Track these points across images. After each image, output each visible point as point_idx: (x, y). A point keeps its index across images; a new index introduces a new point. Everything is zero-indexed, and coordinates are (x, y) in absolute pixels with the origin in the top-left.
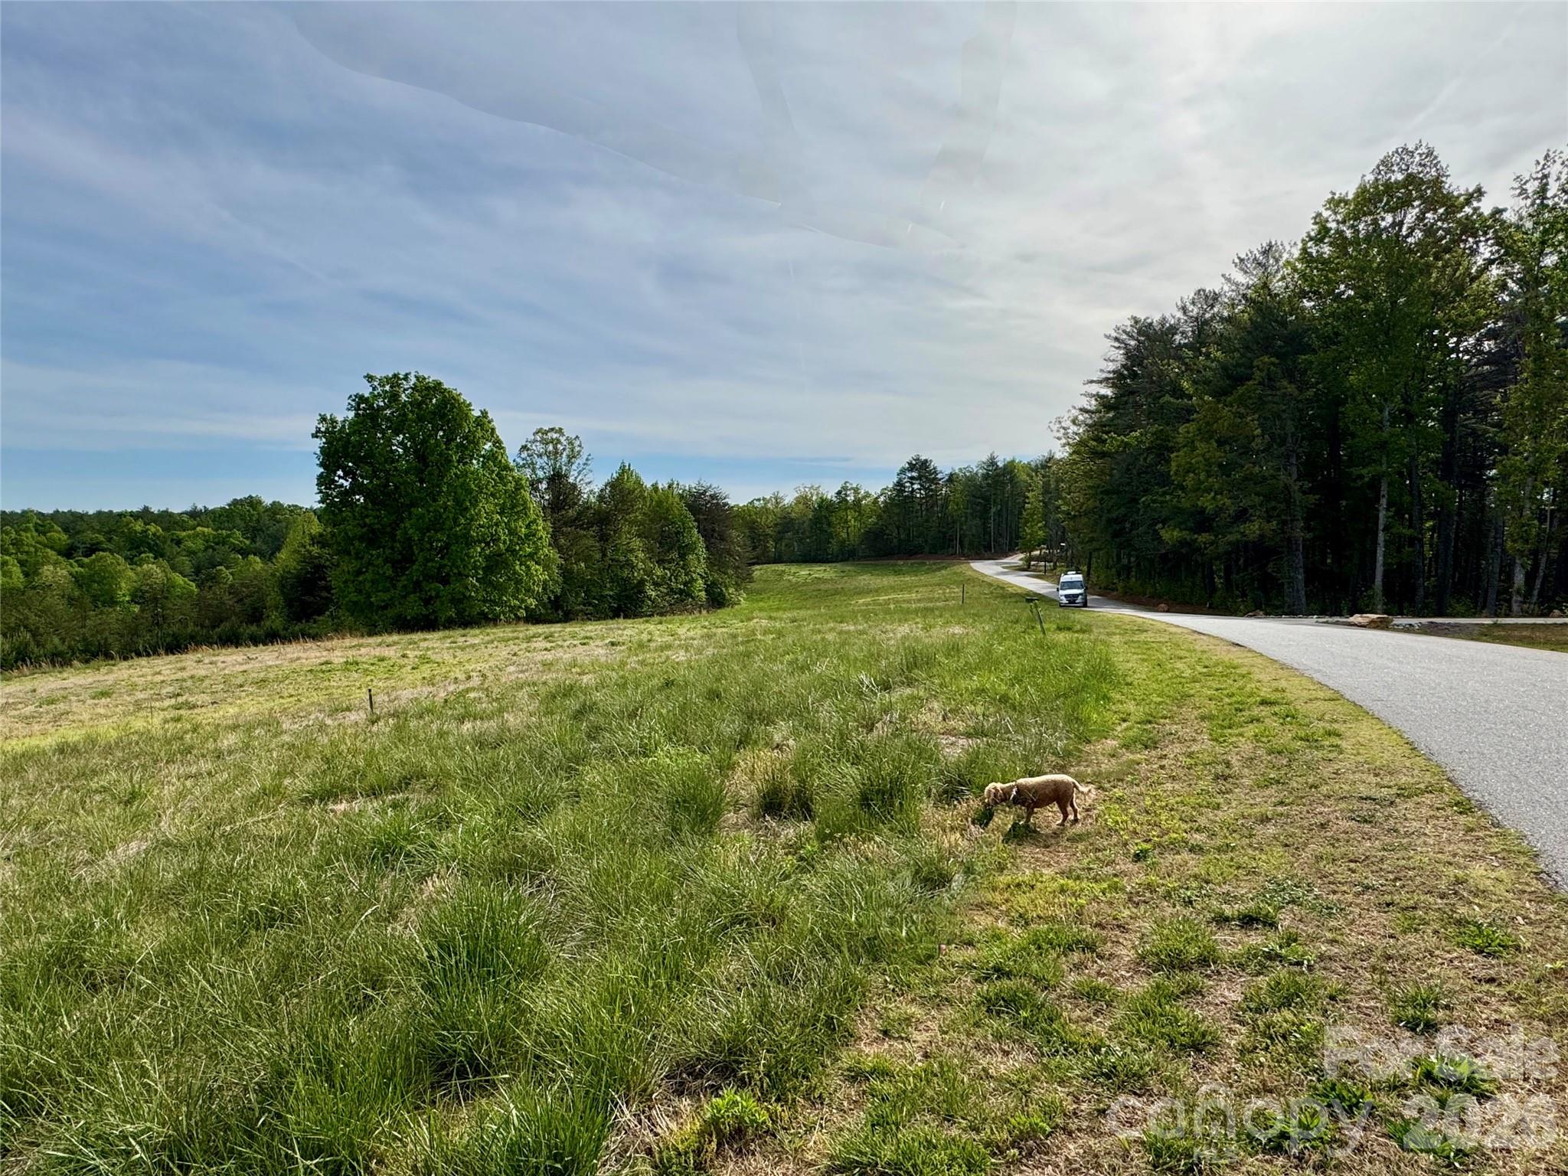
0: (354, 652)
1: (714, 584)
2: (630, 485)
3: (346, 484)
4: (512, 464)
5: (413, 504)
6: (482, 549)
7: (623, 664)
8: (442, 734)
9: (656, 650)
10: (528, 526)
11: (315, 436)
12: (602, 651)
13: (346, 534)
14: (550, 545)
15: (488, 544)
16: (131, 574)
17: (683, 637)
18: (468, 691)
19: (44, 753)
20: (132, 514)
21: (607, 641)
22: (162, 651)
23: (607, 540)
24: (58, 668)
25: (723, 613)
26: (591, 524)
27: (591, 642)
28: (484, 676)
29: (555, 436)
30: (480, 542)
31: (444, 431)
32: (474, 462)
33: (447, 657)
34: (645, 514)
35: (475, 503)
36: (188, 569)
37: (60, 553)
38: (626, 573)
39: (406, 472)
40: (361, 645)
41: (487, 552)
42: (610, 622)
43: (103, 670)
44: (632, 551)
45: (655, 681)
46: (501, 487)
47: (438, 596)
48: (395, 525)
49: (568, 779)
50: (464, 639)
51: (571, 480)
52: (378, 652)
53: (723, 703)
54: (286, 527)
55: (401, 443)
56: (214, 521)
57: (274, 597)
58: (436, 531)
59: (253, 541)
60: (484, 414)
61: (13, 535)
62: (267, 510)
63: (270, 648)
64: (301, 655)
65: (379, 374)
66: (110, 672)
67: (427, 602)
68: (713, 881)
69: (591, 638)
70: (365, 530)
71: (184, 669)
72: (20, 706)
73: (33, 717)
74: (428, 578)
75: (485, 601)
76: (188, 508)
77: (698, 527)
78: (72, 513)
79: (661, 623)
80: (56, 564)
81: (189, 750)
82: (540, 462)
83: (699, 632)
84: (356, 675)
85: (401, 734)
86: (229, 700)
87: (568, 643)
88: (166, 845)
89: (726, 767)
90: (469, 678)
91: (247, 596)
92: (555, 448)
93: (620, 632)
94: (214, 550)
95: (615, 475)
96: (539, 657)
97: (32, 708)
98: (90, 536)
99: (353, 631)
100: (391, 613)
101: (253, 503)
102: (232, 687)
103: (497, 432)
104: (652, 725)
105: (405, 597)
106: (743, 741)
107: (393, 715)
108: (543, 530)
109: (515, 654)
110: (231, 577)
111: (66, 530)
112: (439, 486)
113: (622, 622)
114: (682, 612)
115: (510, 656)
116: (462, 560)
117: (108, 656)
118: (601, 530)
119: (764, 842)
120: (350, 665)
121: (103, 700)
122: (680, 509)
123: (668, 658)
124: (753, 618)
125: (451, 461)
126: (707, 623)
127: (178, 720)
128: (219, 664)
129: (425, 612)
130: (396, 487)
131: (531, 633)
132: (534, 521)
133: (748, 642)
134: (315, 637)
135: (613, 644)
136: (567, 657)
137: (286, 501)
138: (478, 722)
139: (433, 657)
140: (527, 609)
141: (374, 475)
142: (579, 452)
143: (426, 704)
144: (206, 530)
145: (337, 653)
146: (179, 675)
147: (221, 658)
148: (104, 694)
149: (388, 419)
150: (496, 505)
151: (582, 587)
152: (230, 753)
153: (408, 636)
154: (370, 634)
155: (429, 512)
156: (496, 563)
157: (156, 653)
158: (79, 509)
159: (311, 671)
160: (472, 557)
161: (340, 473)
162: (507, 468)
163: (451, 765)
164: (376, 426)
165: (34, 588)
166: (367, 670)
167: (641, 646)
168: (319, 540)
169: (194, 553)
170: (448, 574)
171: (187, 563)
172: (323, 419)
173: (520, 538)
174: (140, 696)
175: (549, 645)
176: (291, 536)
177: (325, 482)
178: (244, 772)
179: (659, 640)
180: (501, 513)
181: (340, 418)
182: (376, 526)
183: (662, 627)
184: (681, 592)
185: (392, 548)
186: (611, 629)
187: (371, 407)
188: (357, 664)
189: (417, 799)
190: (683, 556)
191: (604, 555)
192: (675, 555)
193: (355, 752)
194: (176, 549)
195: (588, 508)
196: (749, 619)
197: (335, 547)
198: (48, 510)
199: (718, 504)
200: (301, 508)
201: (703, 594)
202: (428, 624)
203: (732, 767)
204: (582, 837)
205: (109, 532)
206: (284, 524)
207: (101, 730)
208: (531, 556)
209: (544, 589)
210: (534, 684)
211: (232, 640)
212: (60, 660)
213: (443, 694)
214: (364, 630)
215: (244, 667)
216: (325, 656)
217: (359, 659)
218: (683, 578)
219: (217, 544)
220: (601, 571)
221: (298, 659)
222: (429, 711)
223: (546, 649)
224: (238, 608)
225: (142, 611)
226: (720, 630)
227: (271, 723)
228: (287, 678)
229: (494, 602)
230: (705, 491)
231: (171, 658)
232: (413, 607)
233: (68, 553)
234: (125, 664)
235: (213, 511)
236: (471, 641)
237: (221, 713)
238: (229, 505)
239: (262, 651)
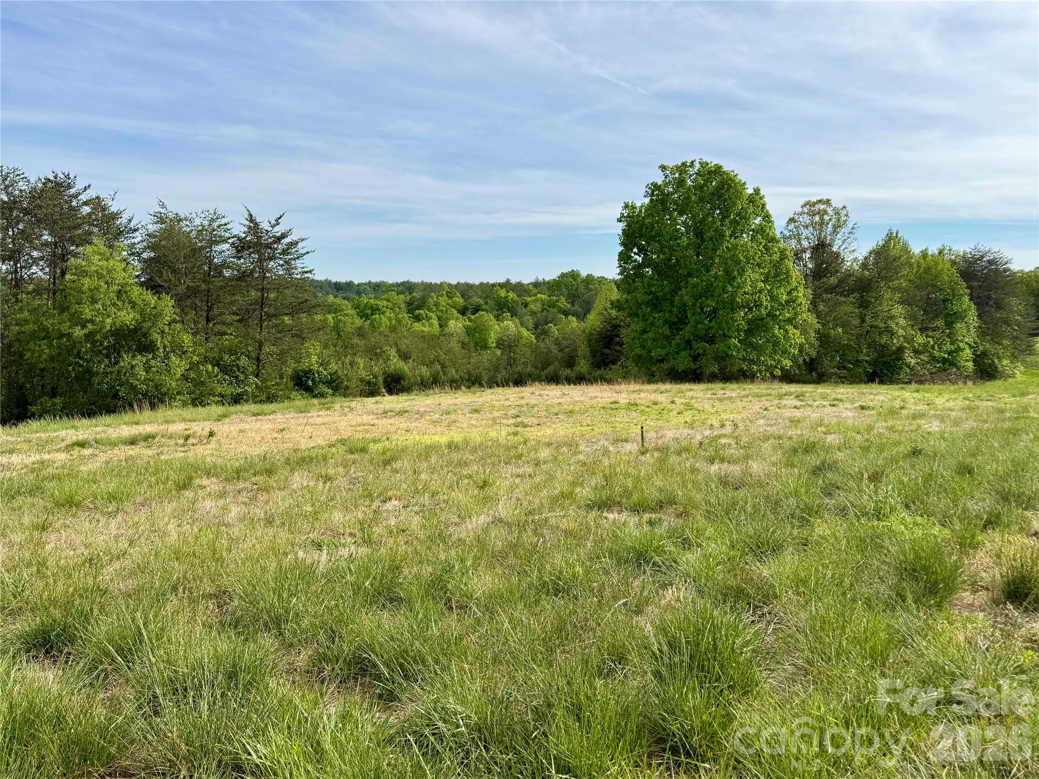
0: (635, 395)
1: (984, 354)
2: (894, 252)
3: (640, 259)
4: (778, 236)
5: (690, 275)
6: (746, 314)
7: (870, 428)
8: (693, 470)
9: (907, 418)
10: (789, 293)
11: (620, 220)
12: (850, 414)
13: (637, 300)
14: (809, 310)
15: (750, 309)
16: (497, 327)
17: (940, 407)
18: (720, 436)
19: (440, 446)
20: (500, 285)
21: (857, 405)
22: (511, 384)
23: (867, 307)
24: (454, 391)
25: (991, 386)
26: (851, 291)
27: (841, 404)
28: (736, 426)
29: (822, 207)
30: (744, 307)
31: (720, 209)
32: (744, 235)
33: (707, 407)
34: (910, 281)
35: (742, 272)
36: (531, 326)
37: (459, 312)
38: (884, 339)
39: (687, 248)
40: (641, 391)
41: (750, 317)
42: (863, 386)
43: (478, 394)
44: (892, 318)
45: (901, 449)
46: (767, 258)
47: (704, 354)
48: (674, 292)
49: (799, 527)
50: (723, 392)
51: (835, 249)
52: (653, 397)
53: (973, 480)
54: (596, 294)
55: (684, 223)
56: (549, 290)
57: (583, 349)
58: (707, 298)
59: (573, 304)
60: (757, 191)
61: (435, 300)
62: (583, 281)
63: (578, 387)
64: (599, 395)
65: (670, 164)
66: (481, 396)
67: (696, 358)
68: (931, 654)
69: (841, 400)
70: (651, 297)
71: (523, 398)
72: (432, 414)
73: (438, 422)
74: (698, 338)
75: (744, 360)
76: (533, 280)
77: (971, 295)
78: (467, 284)
79: (917, 391)
80: (457, 319)
81: (520, 457)
82: (805, 233)
83: (960, 403)
84: (634, 414)
85: (662, 465)
86: (548, 424)
87: (817, 403)
88: (498, 521)
89: (967, 545)
90: (723, 426)
91: (567, 347)
92: (822, 219)
93: (872, 397)
94: (548, 311)
95: (881, 243)
96: (788, 413)
97: (437, 416)
98: (476, 300)
99: (636, 378)
100: (666, 366)
101: (574, 275)
102: (552, 414)
103: (768, 207)
104: (889, 492)
105: (678, 353)
106: (991, 522)
107: (658, 449)
108: (803, 296)
109: (766, 409)
110: (556, 332)
111: (463, 296)
112: (711, 258)
113: (875, 388)
114: (943, 381)
115: (761, 411)
116: (727, 323)
117: (481, 385)
118: (862, 297)
119: (1001, 629)
120: (632, 405)
121: (475, 415)
122: (949, 275)
123: (919, 427)
124: (1028, 394)
125: (724, 236)
126: (970, 395)
127: (515, 434)
128: (545, 396)
129: (693, 366)
130: (678, 261)
131: (784, 391)
132: (796, 289)
133: (1017, 418)
134: (609, 381)
135: (862, 408)
136: (815, 416)
137: (597, 274)
138: (726, 465)
139: (695, 405)
140: (782, 369)
141: (661, 251)
142: (845, 221)
143: (684, 443)
144: (543, 296)
145: (623, 395)
146: (519, 402)
147: (546, 392)
148: (476, 411)
149: (676, 203)
150: (761, 274)
151: (837, 351)
152: (545, 462)
153: (678, 386)
154: (650, 382)
155: (702, 281)
156: (756, 326)
157: (508, 385)
158: (471, 282)
159: (603, 408)
160: (736, 321)
161: (635, 250)
162: (773, 240)
163: (699, 497)
164: (665, 210)
165: (444, 335)
166: (643, 411)
167: (892, 412)
168: (617, 305)
169: (535, 313)
170: (714, 336)
171: (530, 321)
172: (626, 206)
173: (781, 304)
174: (496, 414)
175: (798, 403)
176: (597, 301)
177: (624, 258)
178: (551, 477)
179: (912, 408)
180: (765, 281)
181: (638, 204)
182: (660, 294)
183: (918, 396)
184: (944, 361)
185: (670, 312)
186: (863, 393)
187: (663, 193)
188: (637, 405)
189: (669, 520)
190: (949, 325)
191: (863, 321)
192: (940, 323)
193: (627, 475)
194: (524, 310)
195: (850, 276)
196: (1023, 394)
197: (628, 310)
198: (454, 282)
199: (997, 270)
200: (606, 279)
201: (970, 365)
202: (695, 377)
203: (975, 546)
204: (804, 582)
205: (486, 298)
206: (594, 292)
207: (472, 436)
208: (790, 321)
209: (800, 351)
210: (780, 438)
211: (554, 379)
212: (455, 385)
213: (699, 437)
214: (644, 378)
215: (560, 400)
216: (615, 397)
217: (639, 401)
218: (948, 347)
219: (550, 307)
220: (859, 336)
221: (596, 397)
222: (687, 450)
223: (795, 407)
224: (560, 355)
225: (502, 354)
226: (985, 404)
227: (572, 444)
228: (587, 411)
229: (752, 362)
230: (982, 257)
231: (517, 389)
232: (683, 362)
233: (463, 312)
234: (490, 391)
235: (548, 283)
236: (729, 394)
237: (542, 433)
238: (559, 277)
239: (573, 389)
